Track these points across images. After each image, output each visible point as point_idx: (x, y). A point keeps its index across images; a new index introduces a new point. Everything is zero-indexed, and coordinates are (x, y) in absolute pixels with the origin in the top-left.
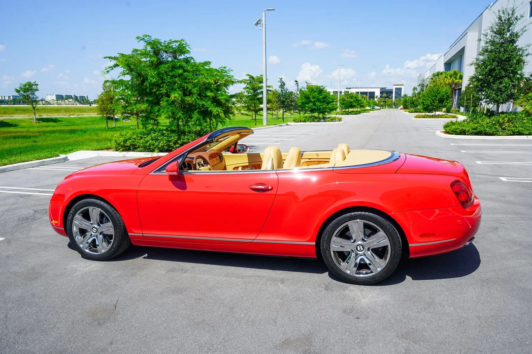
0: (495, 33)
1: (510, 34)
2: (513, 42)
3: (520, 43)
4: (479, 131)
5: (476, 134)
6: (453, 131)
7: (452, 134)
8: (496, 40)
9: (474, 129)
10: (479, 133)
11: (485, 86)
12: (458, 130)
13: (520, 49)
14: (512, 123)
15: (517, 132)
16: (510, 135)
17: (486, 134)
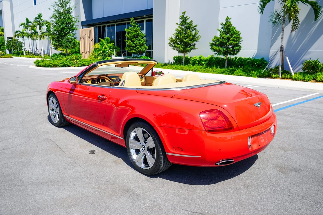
0: (60, 6)
1: (68, 8)
2: (69, 12)
3: (73, 14)
4: (64, 65)
5: (63, 66)
6: (48, 65)
7: (48, 67)
8: (59, 10)
9: (61, 64)
10: (64, 66)
11: (60, 38)
12: (52, 64)
13: (74, 18)
14: (78, 60)
15: (83, 65)
16: (80, 66)
17: (68, 66)
